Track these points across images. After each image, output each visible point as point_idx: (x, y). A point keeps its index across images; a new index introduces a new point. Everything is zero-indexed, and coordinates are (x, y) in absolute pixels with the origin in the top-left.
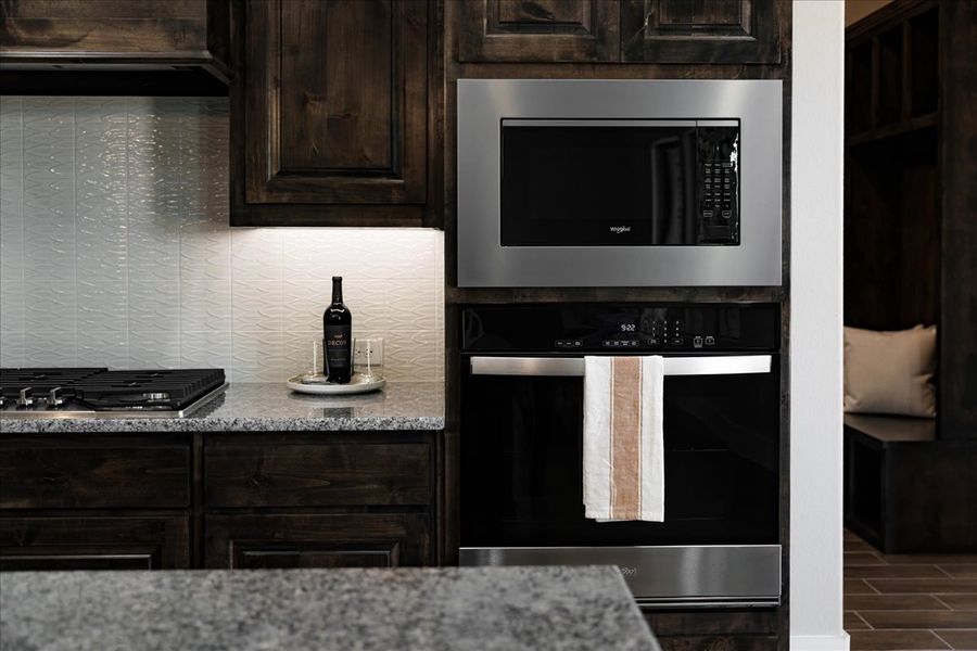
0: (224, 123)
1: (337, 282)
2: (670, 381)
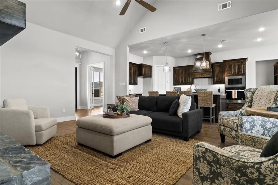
0: (213, 79)
2: (238, 91)
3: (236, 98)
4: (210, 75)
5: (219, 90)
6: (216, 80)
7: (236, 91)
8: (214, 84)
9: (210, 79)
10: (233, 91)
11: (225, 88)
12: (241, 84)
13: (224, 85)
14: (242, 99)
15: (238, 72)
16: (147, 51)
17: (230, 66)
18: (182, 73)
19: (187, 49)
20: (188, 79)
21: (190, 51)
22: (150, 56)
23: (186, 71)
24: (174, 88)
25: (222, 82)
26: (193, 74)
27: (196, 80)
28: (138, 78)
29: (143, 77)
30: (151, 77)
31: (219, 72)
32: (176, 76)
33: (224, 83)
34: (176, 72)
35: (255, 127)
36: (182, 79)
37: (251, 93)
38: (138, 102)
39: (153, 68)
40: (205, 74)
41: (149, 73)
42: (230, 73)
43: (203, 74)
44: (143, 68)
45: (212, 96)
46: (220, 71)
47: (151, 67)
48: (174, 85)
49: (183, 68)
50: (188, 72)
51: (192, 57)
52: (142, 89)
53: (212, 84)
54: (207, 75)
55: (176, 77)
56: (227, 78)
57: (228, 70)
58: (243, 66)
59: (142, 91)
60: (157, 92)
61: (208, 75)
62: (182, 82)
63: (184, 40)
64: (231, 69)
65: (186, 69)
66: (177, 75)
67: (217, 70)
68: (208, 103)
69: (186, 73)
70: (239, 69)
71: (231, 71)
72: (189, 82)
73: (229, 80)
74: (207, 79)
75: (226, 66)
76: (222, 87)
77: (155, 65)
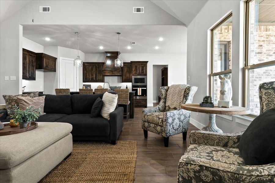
0: (121, 77)
2: (142, 89)
3: (141, 94)
4: (120, 74)
5: (127, 87)
6: (125, 78)
7: (141, 88)
8: (123, 82)
9: (119, 77)
10: (138, 88)
11: (132, 86)
12: (144, 83)
13: (131, 83)
14: (145, 95)
15: (142, 73)
16: (51, 38)
17: (136, 67)
18: (92, 69)
19: (99, 45)
20: (99, 76)
21: (101, 48)
22: (54, 45)
23: (96, 68)
24: (84, 85)
25: (129, 80)
26: (104, 71)
27: (106, 78)
28: (36, 72)
29: (43, 70)
30: (55, 71)
31: (127, 72)
32: (85, 72)
33: (131, 81)
34: (85, 68)
35: (175, 120)
36: (92, 75)
37: (165, 90)
38: (44, 103)
39: (58, 61)
40: (115, 72)
41: (53, 66)
42: (135, 73)
43: (114, 73)
44: (45, 60)
45: (129, 94)
46: (128, 70)
47: (55, 59)
48: (83, 82)
49: (94, 64)
50: (98, 69)
51: (103, 54)
52: (41, 86)
53: (121, 82)
54: (117, 73)
55: (86, 74)
56: (133, 77)
57: (135, 70)
58: (146, 68)
59: (41, 88)
60: (68, 90)
61: (118, 73)
62: (92, 79)
63: (98, 35)
64: (137, 69)
65: (97, 65)
66: (87, 71)
67: (125, 70)
68: (125, 101)
69: (96, 70)
70: (143, 70)
71: (137, 71)
72: (99, 79)
73: (135, 79)
74: (116, 77)
75: (133, 66)
76: (129, 85)
77: (60, 57)
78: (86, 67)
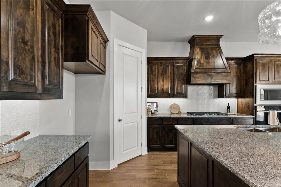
1: (229, 104)
7: (276, 112)
10: (271, 112)
15: (277, 78)
17: (264, 66)
18: (165, 72)
19: (203, 15)
41: (103, 57)
46: (236, 73)
47: (106, 42)
52: (70, 111)
54: (220, 79)
55: (153, 81)
57: (261, 73)
61: (224, 79)
64: (267, 71)
66: (155, 76)
70: (278, 72)
71: (265, 75)
72: (179, 91)
75: (257, 65)
77: (115, 39)
78: (154, 68)
